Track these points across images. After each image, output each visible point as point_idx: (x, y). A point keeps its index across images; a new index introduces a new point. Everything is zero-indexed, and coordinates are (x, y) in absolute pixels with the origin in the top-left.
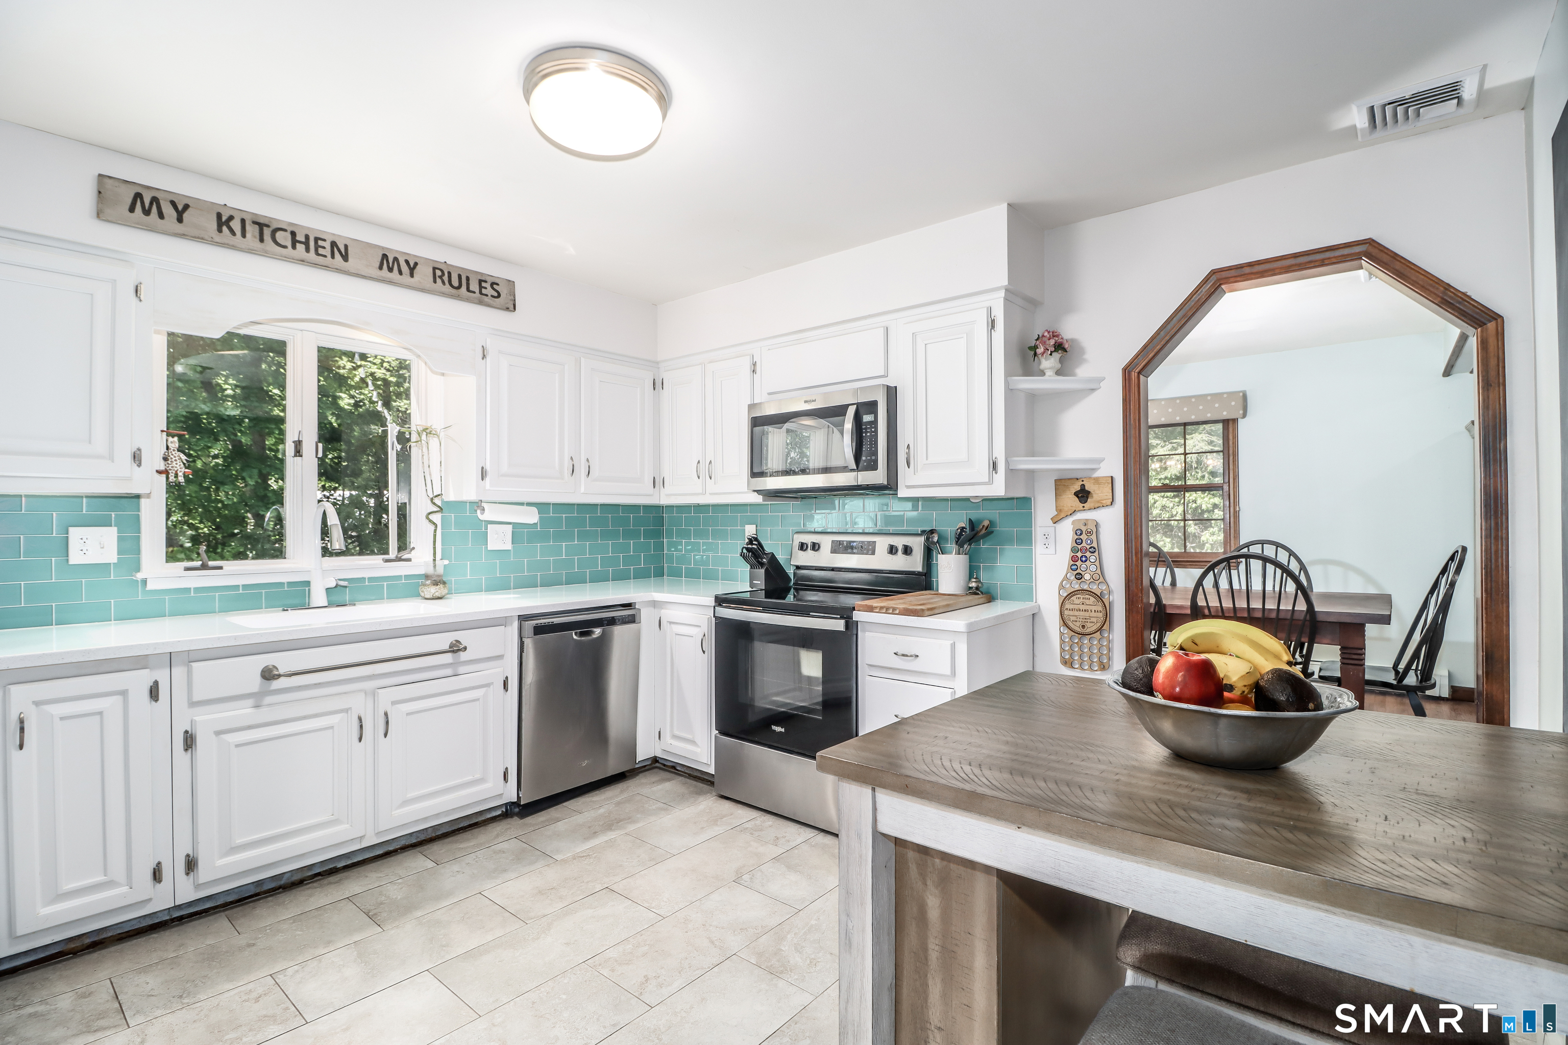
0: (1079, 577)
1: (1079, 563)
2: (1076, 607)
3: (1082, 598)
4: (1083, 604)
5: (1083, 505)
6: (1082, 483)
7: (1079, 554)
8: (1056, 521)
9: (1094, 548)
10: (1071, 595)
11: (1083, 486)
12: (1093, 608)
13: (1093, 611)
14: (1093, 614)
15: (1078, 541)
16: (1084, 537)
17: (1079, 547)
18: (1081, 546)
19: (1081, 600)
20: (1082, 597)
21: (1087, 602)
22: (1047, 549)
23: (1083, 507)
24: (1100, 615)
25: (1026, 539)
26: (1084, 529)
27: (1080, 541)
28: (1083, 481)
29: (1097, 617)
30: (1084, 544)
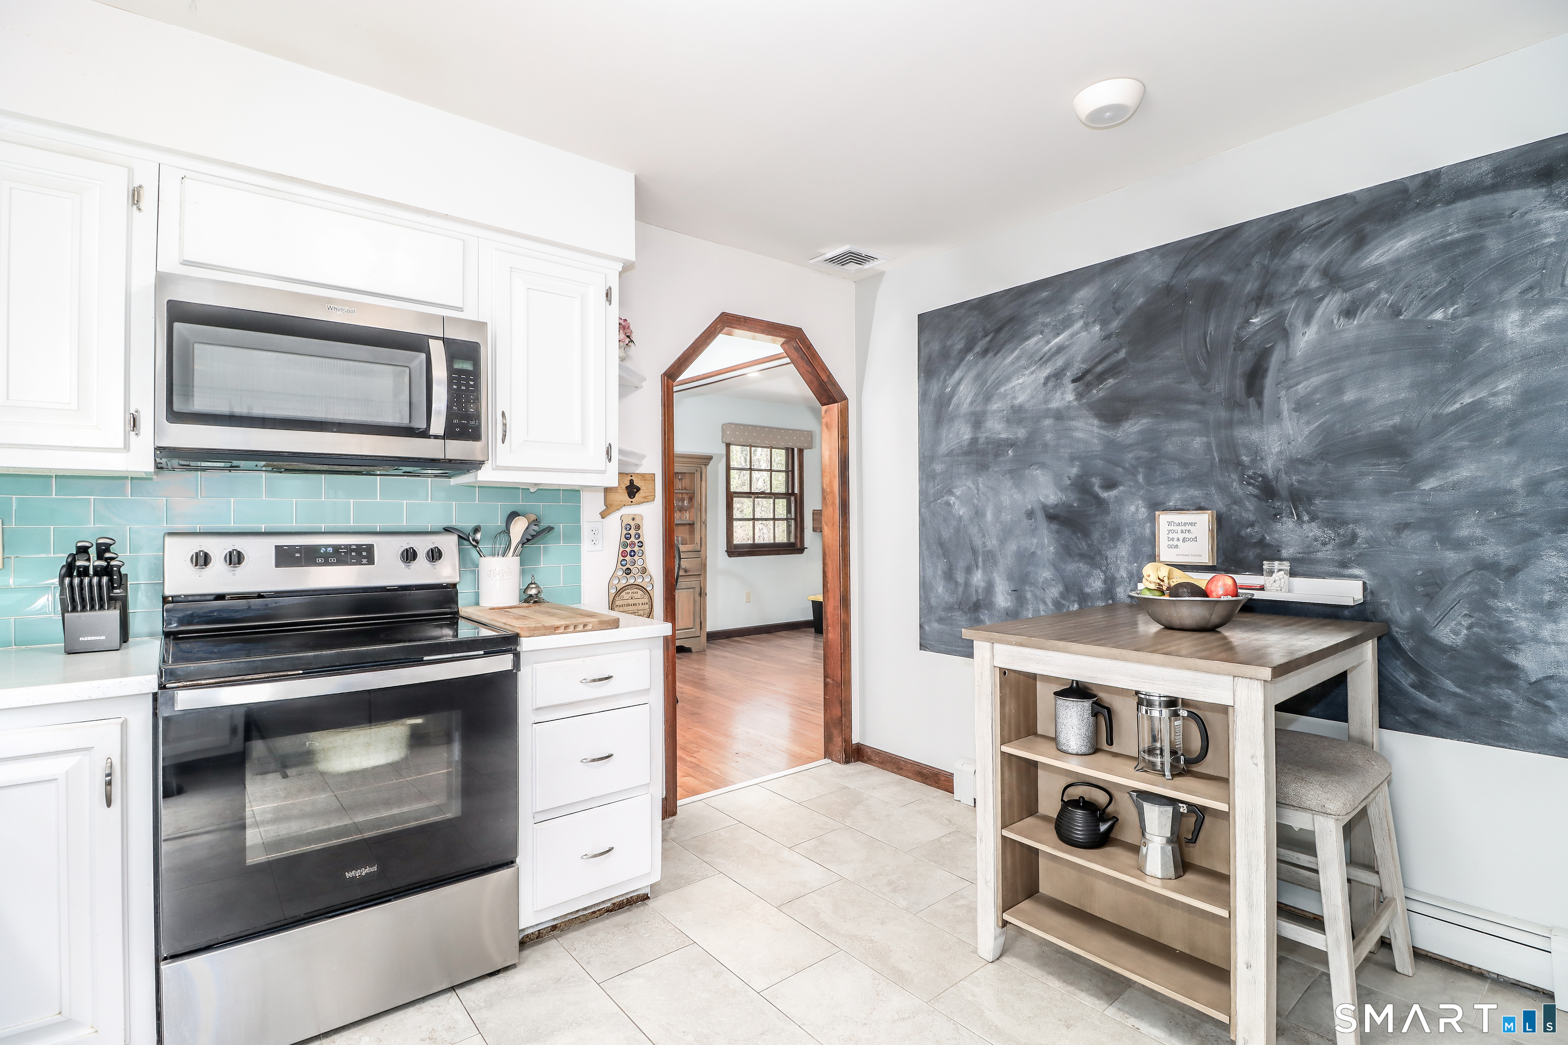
0: (628, 572)
1: (628, 558)
2: (625, 602)
3: (631, 593)
4: (632, 598)
5: (632, 500)
6: (631, 478)
7: (628, 549)
8: (603, 515)
9: (642, 543)
10: (619, 592)
11: (631, 482)
12: (641, 601)
13: (641, 604)
14: (641, 607)
15: (627, 536)
16: (632, 532)
17: (628, 541)
18: (630, 540)
19: (630, 594)
20: (631, 591)
21: (636, 596)
22: (595, 546)
23: (632, 502)
24: (647, 607)
25: (575, 535)
26: (632, 524)
27: (629, 536)
28: (631, 476)
29: (644, 610)
30: (633, 539)
